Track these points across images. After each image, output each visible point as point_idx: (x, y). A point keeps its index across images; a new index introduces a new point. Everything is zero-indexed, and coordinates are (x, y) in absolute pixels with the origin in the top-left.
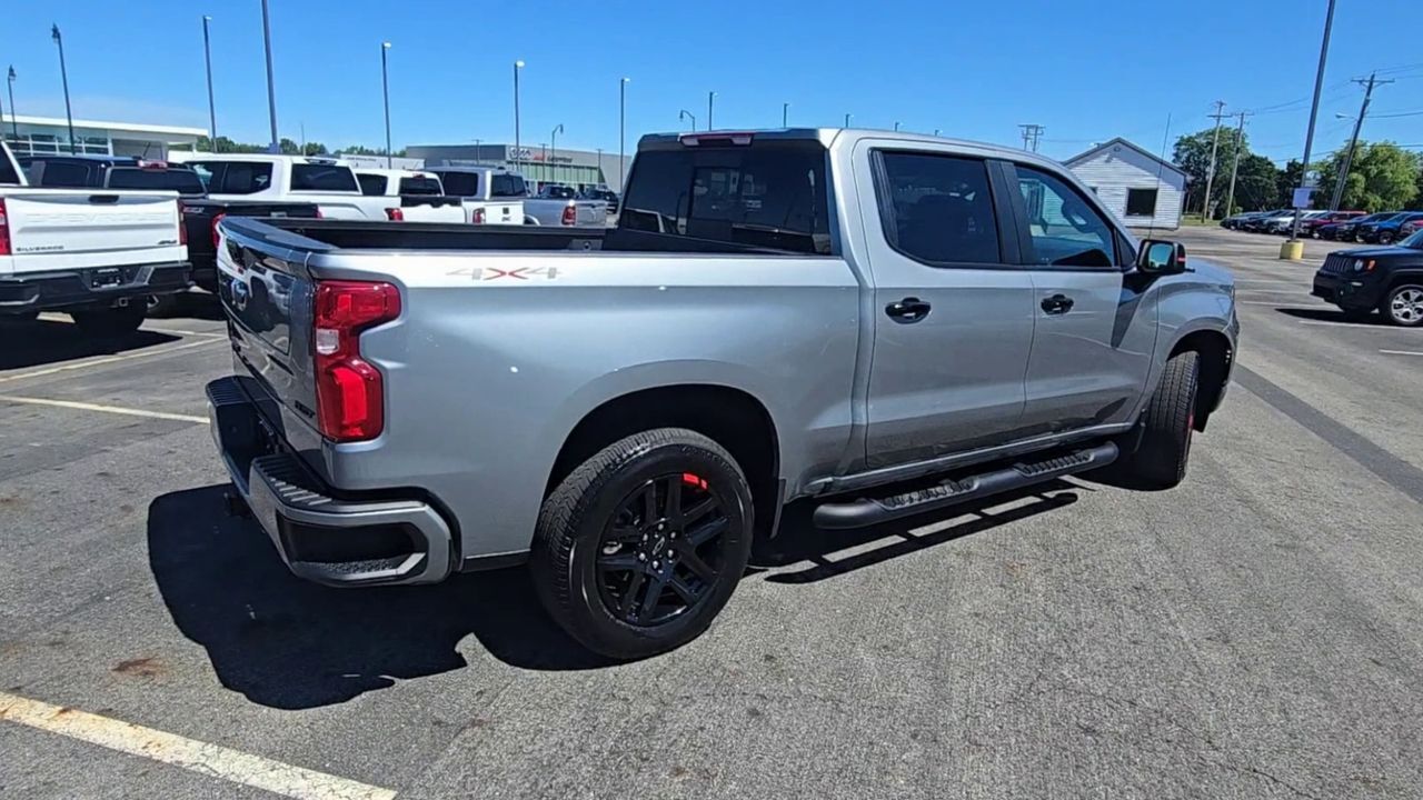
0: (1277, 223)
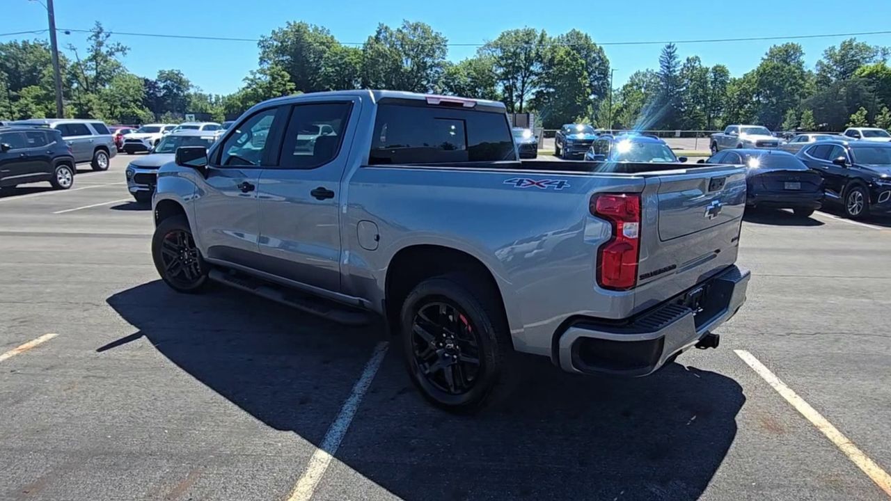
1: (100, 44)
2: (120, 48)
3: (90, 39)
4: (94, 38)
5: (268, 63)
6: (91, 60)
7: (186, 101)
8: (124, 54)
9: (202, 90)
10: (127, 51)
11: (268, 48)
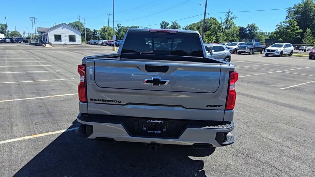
0: (99, 43)
1: (229, 16)
2: (234, 17)
3: (226, 15)
4: (227, 14)
5: (290, 18)
6: (225, 22)
7: (255, 35)
8: (235, 19)
9: (262, 31)
10: (236, 18)
11: (291, 12)
